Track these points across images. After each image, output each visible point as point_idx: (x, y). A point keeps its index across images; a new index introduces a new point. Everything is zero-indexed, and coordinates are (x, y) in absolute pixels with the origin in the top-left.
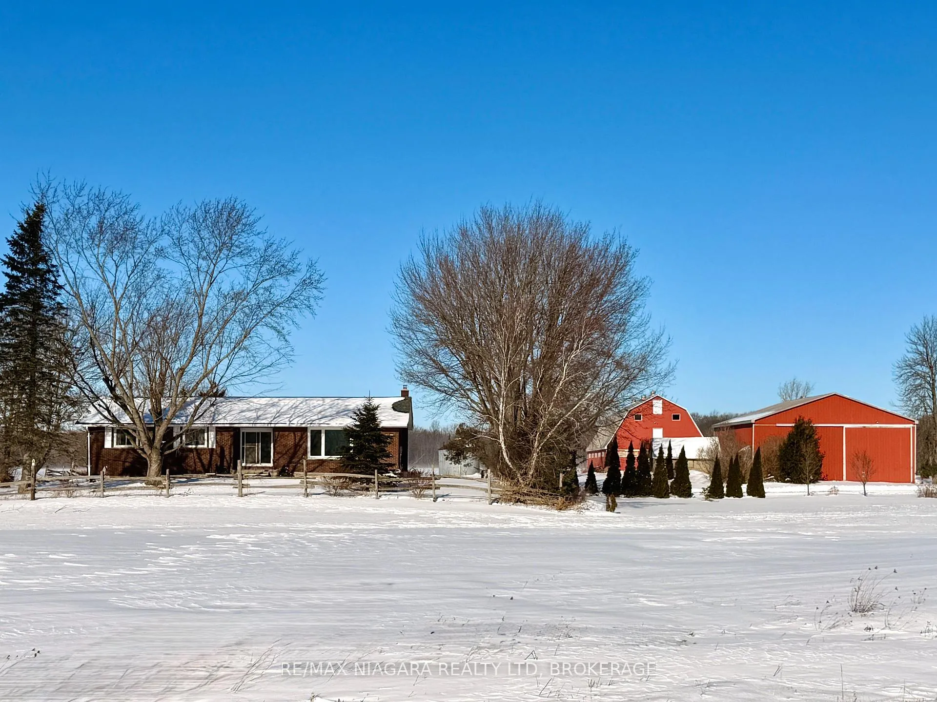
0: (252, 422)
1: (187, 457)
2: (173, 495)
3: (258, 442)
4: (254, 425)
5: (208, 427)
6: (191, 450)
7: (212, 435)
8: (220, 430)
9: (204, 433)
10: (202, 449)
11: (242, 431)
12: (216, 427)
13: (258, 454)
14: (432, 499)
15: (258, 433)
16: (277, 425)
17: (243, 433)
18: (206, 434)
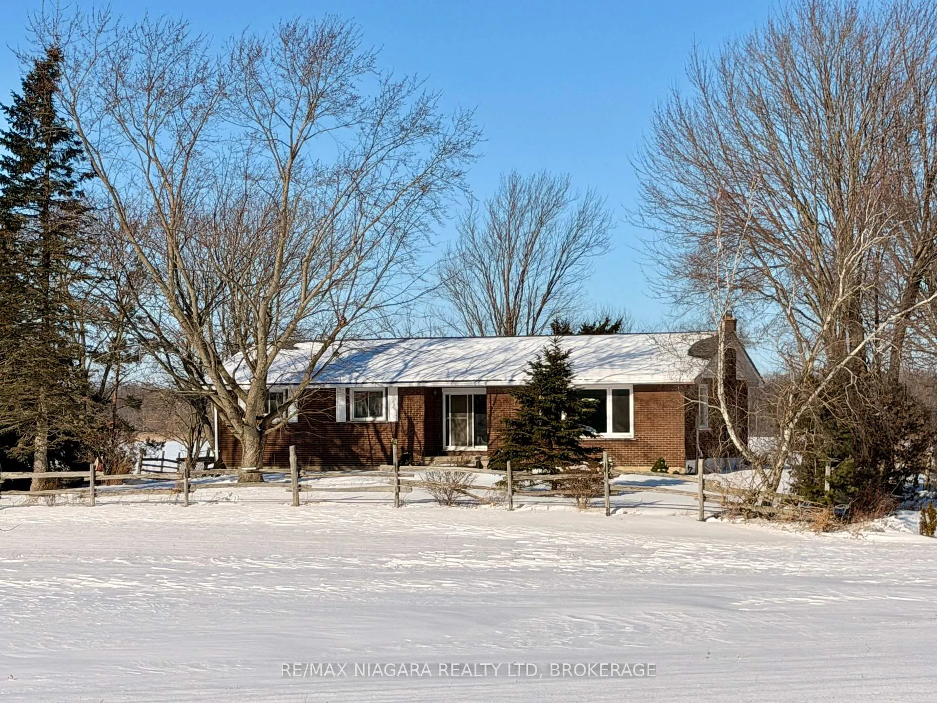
0: (452, 379)
1: (361, 435)
2: (195, 503)
3: (470, 412)
4: (454, 384)
5: (387, 389)
6: (366, 425)
7: (393, 400)
8: (404, 393)
9: (382, 397)
10: (381, 423)
11: (445, 393)
12: (400, 389)
13: (470, 430)
14: (604, 511)
15: (470, 396)
16: (490, 384)
17: (447, 396)
18: (384, 399)
